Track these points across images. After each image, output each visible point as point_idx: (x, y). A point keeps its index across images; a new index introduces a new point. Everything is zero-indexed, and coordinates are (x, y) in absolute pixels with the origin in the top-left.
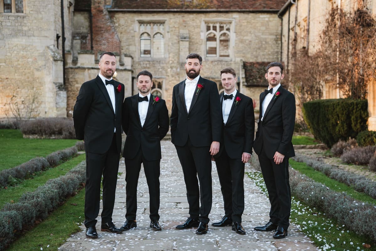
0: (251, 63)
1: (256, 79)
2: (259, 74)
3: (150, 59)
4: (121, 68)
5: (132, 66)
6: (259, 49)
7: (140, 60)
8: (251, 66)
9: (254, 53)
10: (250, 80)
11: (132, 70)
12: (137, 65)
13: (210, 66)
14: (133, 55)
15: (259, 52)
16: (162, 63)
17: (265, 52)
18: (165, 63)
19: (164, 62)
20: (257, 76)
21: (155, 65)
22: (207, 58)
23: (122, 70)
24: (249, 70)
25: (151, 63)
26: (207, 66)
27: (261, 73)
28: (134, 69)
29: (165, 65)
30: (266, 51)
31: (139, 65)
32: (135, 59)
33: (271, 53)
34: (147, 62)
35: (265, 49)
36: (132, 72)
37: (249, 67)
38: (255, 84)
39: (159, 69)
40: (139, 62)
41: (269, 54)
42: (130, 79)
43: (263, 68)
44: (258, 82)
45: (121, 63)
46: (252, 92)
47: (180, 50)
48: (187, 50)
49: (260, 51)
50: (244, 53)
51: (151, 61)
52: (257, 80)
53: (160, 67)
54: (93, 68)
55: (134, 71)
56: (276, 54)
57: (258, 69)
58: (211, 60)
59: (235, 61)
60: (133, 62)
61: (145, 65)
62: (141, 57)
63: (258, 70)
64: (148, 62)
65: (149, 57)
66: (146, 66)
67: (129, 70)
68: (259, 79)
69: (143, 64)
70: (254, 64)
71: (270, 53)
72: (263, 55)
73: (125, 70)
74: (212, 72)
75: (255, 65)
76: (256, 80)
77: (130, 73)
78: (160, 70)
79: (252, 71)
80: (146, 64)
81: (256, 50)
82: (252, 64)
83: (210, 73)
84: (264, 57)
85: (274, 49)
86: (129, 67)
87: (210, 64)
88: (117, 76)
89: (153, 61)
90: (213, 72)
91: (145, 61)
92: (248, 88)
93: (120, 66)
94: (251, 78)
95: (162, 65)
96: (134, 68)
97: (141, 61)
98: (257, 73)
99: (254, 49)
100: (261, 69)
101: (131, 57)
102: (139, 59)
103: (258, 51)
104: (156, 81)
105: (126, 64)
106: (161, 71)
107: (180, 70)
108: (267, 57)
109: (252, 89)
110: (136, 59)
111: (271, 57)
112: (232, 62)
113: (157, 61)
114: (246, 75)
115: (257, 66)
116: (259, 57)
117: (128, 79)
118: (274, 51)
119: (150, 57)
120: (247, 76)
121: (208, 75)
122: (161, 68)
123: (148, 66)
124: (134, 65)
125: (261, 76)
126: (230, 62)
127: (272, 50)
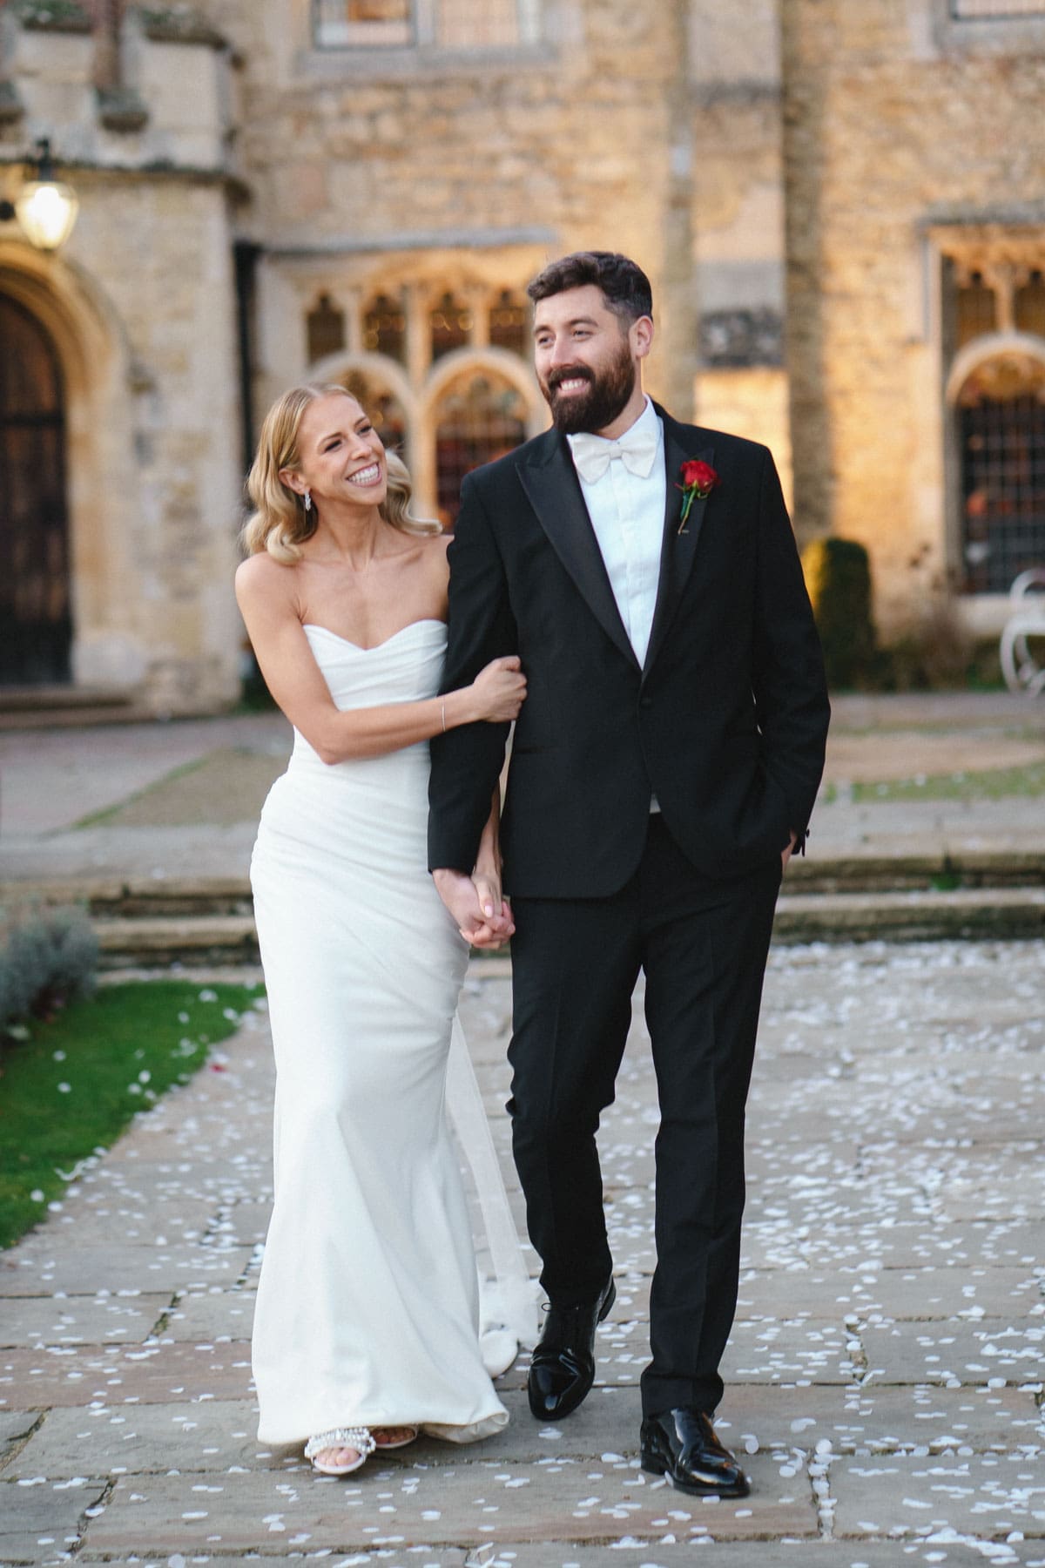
3: (406, 68)
4: (113, 152)
5: (230, 137)
7: (309, 80)
11: (238, 167)
12: (285, 128)
13: (993, 111)
14: (236, 33)
16: (528, 103)
18: (552, 99)
19: (539, 89)
21: (463, 124)
22: (958, 30)
23: (121, 177)
25: (419, 99)
26: (957, 108)
28: (261, 167)
29: (548, 120)
31: (299, 129)
32: (260, 71)
34: (373, 99)
36: (238, 195)
39: (493, 159)
40: (299, 94)
42: (218, 269)
45: (110, 109)
51: (420, 85)
53: (499, 144)
55: (258, 184)
58: (997, 48)
61: (360, 130)
62: (318, 47)
64: (390, 98)
65: (394, 47)
66: (375, 138)
67: (199, 178)
69: (345, 115)
73: (161, 172)
74: (1006, 165)
77: (210, 203)
78: (510, 168)
80: (372, 117)
83: (992, 181)
86: (198, 149)
87: (986, 91)
88: (76, 231)
89: (439, 84)
90: (1017, 170)
91: (357, 86)
93: (100, 136)
95: (521, 120)
96: (258, 152)
97: (320, 89)
101: (218, 44)
102: (299, 63)
104: (472, 282)
105: (161, 115)
106: (514, 183)
107: (700, 154)
110: (275, 71)
113: (475, 85)
117: (186, 267)
119: (412, 44)
121: (970, 200)
122: (521, 155)
123: (389, 128)
124: (250, 131)
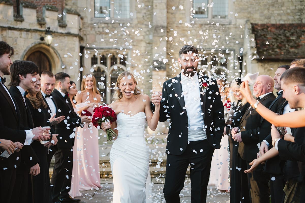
0: (263, 25)
1: (273, 49)
2: (277, 43)
4: (61, 30)
5: (80, 29)
6: (273, 5)
7: (93, 22)
8: (263, 30)
9: (266, 12)
10: (264, 51)
11: (81, 35)
12: (89, 29)
15: (273, 11)
16: (127, 27)
17: (281, 10)
20: (274, 46)
24: (261, 35)
27: (279, 40)
28: (85, 35)
30: (284, 8)
31: (91, 29)
32: (85, 20)
33: (292, 12)
34: (104, 25)
35: (282, 6)
36: (81, 39)
37: (260, 31)
38: (273, 56)
40: (92, 24)
41: (288, 14)
42: (77, 50)
43: (283, 33)
44: (276, 54)
45: (61, 24)
46: (266, 70)
47: (154, 6)
48: (165, 7)
49: (274, 9)
50: (249, 12)
52: (276, 52)
54: (10, 28)
56: (299, 14)
57: (275, 34)
58: (200, 23)
59: (235, 25)
60: (84, 24)
61: (101, 30)
62: (95, 17)
63: (275, 36)
64: (106, 25)
66: (103, 31)
67: (75, 35)
68: (277, 50)
69: (99, 28)
70: (268, 27)
71: (289, 11)
72: (279, 15)
73: (68, 34)
75: (269, 29)
76: (273, 51)
77: (76, 40)
79: (265, 37)
80: (103, 28)
81: (268, 6)
82: (265, 27)
84: (279, 18)
85: (295, 6)
86: (75, 31)
87: (198, 29)
91: (101, 23)
92: (260, 64)
93: (59, 28)
94: (265, 49)
96: (85, 33)
97: (95, 23)
98: (274, 40)
99: (265, 5)
100: (280, 35)
101: (79, 15)
102: (92, 19)
103: (271, 9)
104: (117, 54)
105: (69, 25)
107: (154, 36)
108: (284, 18)
109: (266, 65)
110: (88, 20)
111: (291, 18)
112: (232, 26)
114: (257, 44)
115: (273, 30)
116: (272, 18)
117: (72, 49)
118: (295, 9)
120: (258, 46)
124: (83, 29)
125: (280, 45)
126: (227, 26)
127: (292, 8)
